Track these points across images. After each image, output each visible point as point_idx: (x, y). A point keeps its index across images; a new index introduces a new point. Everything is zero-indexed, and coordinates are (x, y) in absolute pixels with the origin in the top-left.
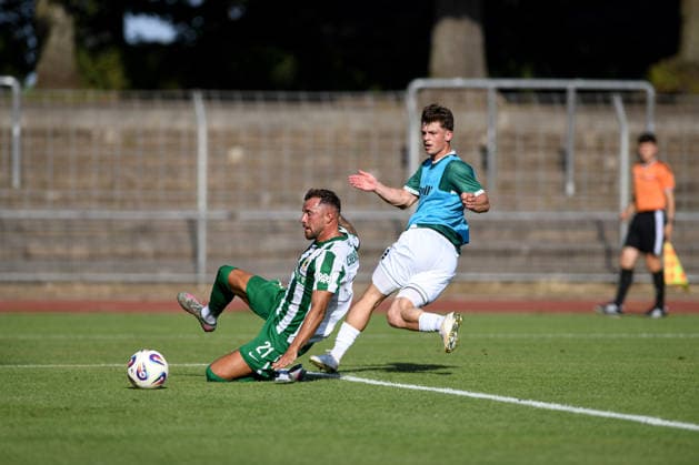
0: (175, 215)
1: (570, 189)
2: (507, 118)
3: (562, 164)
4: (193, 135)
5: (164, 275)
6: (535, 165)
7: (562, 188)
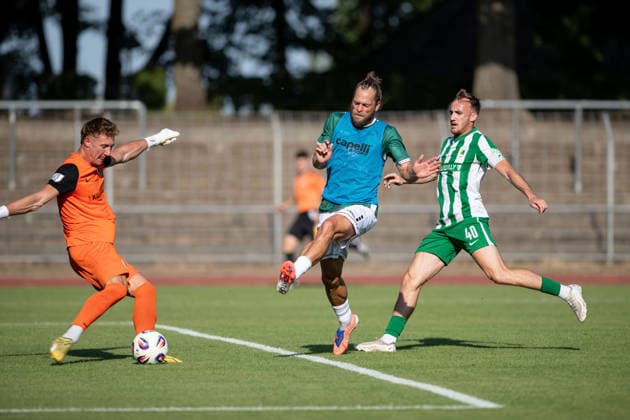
0: (259, 209)
1: (579, 187)
2: (534, 131)
3: (572, 168)
4: (269, 146)
5: (251, 257)
6: (554, 169)
7: (572, 186)
